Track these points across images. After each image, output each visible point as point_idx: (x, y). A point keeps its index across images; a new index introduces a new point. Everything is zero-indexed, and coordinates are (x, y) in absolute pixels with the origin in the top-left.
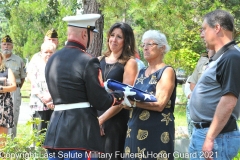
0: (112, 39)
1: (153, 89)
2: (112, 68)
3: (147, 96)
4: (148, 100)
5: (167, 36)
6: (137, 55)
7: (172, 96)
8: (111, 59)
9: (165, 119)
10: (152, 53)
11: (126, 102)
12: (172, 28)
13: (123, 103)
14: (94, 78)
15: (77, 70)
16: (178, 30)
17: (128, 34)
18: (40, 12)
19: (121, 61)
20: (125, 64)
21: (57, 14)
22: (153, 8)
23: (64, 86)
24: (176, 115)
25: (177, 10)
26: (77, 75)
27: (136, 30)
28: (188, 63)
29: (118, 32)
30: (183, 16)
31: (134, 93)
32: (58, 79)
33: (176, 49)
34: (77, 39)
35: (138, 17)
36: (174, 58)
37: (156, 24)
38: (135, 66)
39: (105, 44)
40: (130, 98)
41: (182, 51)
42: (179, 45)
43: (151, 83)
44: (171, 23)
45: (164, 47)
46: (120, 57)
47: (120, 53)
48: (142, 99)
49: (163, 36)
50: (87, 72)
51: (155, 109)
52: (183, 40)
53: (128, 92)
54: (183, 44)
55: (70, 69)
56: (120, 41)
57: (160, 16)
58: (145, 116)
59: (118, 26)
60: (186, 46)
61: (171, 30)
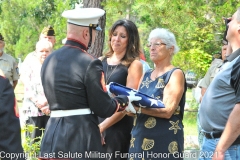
0: (115, 38)
1: (160, 94)
3: (154, 102)
4: (154, 106)
5: (176, 35)
6: (142, 55)
7: (181, 102)
8: (113, 60)
9: (174, 127)
12: (182, 26)
13: (127, 109)
14: (96, 83)
15: (76, 72)
16: (189, 28)
18: (34, 6)
19: (125, 63)
20: (129, 66)
21: (53, 9)
22: (161, 4)
23: (62, 90)
24: (184, 122)
25: (187, 7)
27: (141, 28)
28: (199, 65)
29: (121, 30)
30: (194, 13)
31: (139, 98)
32: (55, 82)
33: (186, 49)
34: (77, 38)
35: (143, 13)
36: (183, 59)
37: (163, 21)
38: (140, 69)
39: (106, 43)
40: (135, 103)
41: (192, 51)
42: (189, 45)
44: (180, 20)
45: (173, 48)
47: (123, 54)
48: (147, 105)
49: (172, 35)
50: (88, 76)
51: (162, 116)
52: (193, 39)
53: (132, 97)
54: (194, 43)
55: (69, 71)
57: (169, 13)
59: (121, 24)
60: (197, 46)
61: (180, 29)
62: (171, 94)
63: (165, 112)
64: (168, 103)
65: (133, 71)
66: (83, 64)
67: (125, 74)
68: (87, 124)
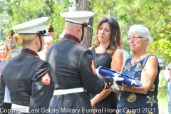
1: (138, 75)
2: (101, 57)
3: (133, 82)
4: (134, 85)
8: (100, 50)
9: (150, 101)
10: (138, 45)
11: (115, 87)
12: (153, 22)
13: (112, 87)
14: (88, 68)
15: (72, 59)
16: (158, 23)
17: (114, 27)
18: (37, 10)
19: (109, 52)
20: (113, 54)
21: (52, 12)
22: (136, 5)
23: (61, 73)
25: (156, 7)
26: (73, 65)
28: (166, 52)
30: (162, 12)
31: (122, 79)
32: (56, 67)
33: (155, 40)
34: (72, 34)
35: (122, 13)
36: (153, 47)
37: (139, 18)
39: (94, 37)
40: (118, 83)
41: (160, 41)
42: (158, 36)
43: (137, 70)
44: (152, 17)
46: (109, 48)
47: (108, 44)
48: (129, 84)
49: (147, 29)
50: (81, 62)
52: (162, 32)
53: (116, 78)
54: (162, 35)
56: (107, 34)
57: (143, 12)
58: (132, 98)
59: (106, 21)
60: (164, 38)
61: (152, 24)
62: (146, 75)
63: (142, 89)
64: (145, 83)
65: (115, 58)
66: (77, 54)
67: (110, 60)
68: (81, 100)
